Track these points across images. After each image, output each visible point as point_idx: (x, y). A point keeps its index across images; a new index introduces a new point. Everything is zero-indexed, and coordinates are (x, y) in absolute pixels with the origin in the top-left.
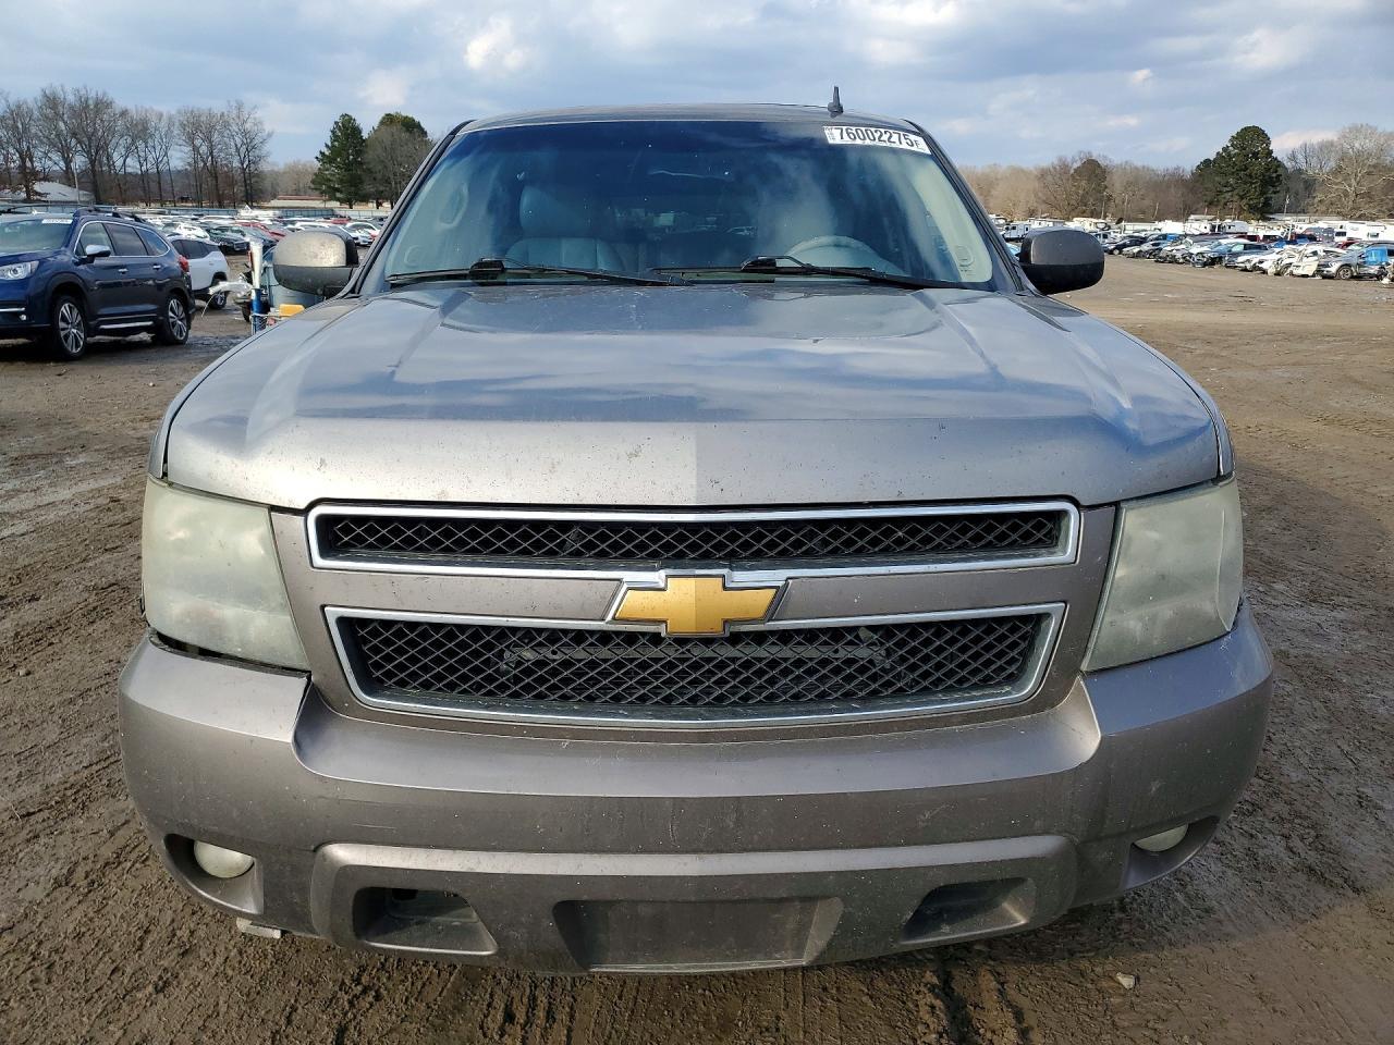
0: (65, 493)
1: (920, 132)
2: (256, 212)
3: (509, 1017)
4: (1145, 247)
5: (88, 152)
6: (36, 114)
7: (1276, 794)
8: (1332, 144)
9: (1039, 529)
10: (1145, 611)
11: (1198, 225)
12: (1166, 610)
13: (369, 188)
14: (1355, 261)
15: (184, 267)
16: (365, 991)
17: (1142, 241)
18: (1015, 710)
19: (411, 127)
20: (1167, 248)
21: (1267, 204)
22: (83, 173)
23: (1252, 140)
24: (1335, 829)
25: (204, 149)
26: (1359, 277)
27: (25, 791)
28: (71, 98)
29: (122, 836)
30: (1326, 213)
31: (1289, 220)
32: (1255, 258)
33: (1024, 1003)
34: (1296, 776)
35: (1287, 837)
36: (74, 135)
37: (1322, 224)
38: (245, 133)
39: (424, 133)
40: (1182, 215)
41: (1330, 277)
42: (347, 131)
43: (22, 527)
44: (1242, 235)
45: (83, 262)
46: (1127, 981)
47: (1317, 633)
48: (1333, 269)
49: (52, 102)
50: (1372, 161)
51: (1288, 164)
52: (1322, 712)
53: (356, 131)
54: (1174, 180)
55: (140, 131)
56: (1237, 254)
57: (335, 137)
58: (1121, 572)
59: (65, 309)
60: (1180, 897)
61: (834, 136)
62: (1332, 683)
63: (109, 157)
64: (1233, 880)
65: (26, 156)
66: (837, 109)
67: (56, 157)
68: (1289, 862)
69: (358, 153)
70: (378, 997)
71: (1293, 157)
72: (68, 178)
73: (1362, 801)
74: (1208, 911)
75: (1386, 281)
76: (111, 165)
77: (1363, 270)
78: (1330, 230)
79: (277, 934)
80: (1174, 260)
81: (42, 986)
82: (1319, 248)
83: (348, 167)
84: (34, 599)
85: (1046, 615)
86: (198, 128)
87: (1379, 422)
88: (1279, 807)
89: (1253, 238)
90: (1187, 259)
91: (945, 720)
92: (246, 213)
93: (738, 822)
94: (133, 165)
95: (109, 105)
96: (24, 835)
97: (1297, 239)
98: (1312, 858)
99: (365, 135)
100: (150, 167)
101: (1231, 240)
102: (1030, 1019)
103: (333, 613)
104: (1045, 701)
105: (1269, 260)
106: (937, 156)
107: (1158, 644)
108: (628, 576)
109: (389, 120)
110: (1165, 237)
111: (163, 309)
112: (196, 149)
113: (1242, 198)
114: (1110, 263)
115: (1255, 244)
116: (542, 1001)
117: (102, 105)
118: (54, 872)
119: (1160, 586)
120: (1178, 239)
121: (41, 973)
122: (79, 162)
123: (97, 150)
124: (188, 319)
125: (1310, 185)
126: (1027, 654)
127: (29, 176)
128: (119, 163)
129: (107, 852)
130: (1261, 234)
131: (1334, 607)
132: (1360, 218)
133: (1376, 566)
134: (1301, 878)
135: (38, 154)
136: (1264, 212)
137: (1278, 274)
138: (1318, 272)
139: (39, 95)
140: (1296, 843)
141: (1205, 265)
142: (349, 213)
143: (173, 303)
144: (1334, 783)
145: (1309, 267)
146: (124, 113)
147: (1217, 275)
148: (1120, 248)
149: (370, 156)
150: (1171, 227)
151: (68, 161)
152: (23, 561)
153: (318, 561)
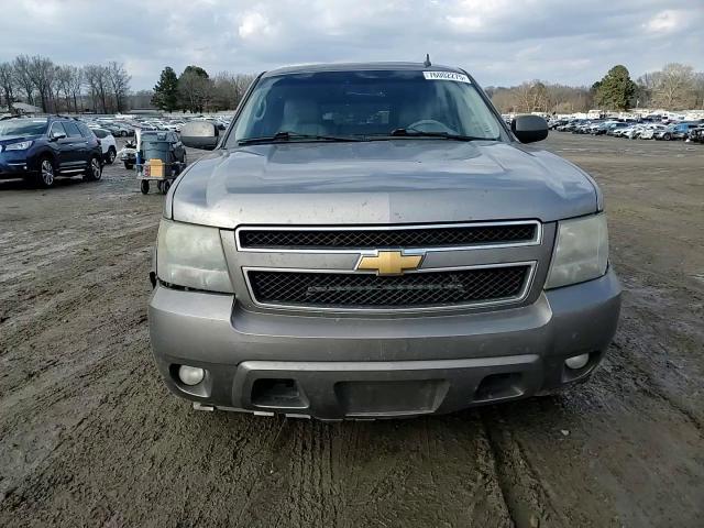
0: (62, 247)
1: (466, 73)
2: (124, 116)
3: (305, 447)
4: (568, 126)
5: (40, 88)
6: (14, 69)
7: (631, 363)
8: (659, 73)
9: (526, 232)
10: (570, 265)
11: (593, 114)
12: (577, 266)
13: (179, 103)
14: (672, 131)
15: (99, 143)
16: (243, 439)
17: (567, 123)
18: (517, 305)
19: (201, 72)
20: (578, 126)
21: (628, 103)
22: (37, 98)
23: (619, 73)
24: (656, 376)
25: (97, 85)
26: (674, 139)
27: (78, 368)
28: (31, 61)
29: (125, 384)
30: (658, 108)
31: (640, 111)
32: (622, 131)
33: (521, 440)
34: (639, 356)
35: (634, 379)
36: (33, 79)
37: (656, 113)
38: (117, 77)
39: (207, 76)
40: (586, 110)
41: (660, 139)
42: (169, 75)
43: (46, 262)
44: (616, 119)
45: (53, 140)
46: (565, 433)
47: (651, 298)
48: (661, 135)
49: (21, 63)
50: (680, 81)
51: (638, 84)
52: (651, 330)
53: (173, 75)
54: (580, 93)
55: (66, 77)
56: (613, 129)
57: (163, 78)
58: (558, 249)
59: (44, 164)
60: (588, 402)
61: (428, 76)
62: (657, 319)
63: (50, 90)
64: (611, 396)
65: (8, 90)
66: (428, 64)
67: (24, 90)
68: (636, 388)
69: (174, 86)
70: (248, 441)
71: (640, 80)
72: (30, 101)
73: (669, 365)
74: (600, 407)
75: (688, 141)
76: (51, 94)
77: (676, 136)
78: (659, 116)
79: (212, 409)
80: (582, 132)
81: (105, 439)
82: (654, 125)
83: (169, 93)
84: (61, 291)
85: (529, 266)
86: (94, 75)
87: (683, 207)
88: (632, 368)
89: (622, 120)
90: (588, 132)
91: (490, 309)
92: (119, 116)
93: (408, 349)
94: (62, 94)
95: (51, 64)
96: (82, 384)
97: (643, 121)
98: (646, 387)
99: (178, 77)
100: (70, 94)
101: (610, 122)
102: (525, 447)
103: (245, 269)
104: (529, 302)
105: (629, 131)
106: (474, 84)
107: (574, 279)
108: (363, 252)
109: (189, 69)
110: (577, 121)
111: (89, 163)
112: (93, 86)
113: (615, 101)
114: (551, 134)
115: (622, 124)
116: (318, 442)
117: (47, 64)
118: (100, 397)
119: (575, 256)
120: (583, 122)
121: (104, 433)
122: (35, 92)
123: (44, 87)
124: (101, 167)
125: (648, 94)
126: (522, 282)
127: (10, 100)
128: (55, 93)
129: (120, 390)
130: (625, 118)
131: (659, 288)
132: (675, 110)
133: (679, 270)
134: (640, 394)
135: (14, 89)
136: (627, 107)
137: (634, 138)
138: (654, 137)
139: (15, 59)
140: (639, 381)
141: (597, 134)
142: (170, 115)
143: (94, 160)
144: (656, 358)
145: (649, 134)
146: (58, 68)
147: (604, 139)
148: (555, 127)
149: (180, 87)
150: (580, 116)
151: (29, 93)
152: (51, 276)
153: (240, 249)
